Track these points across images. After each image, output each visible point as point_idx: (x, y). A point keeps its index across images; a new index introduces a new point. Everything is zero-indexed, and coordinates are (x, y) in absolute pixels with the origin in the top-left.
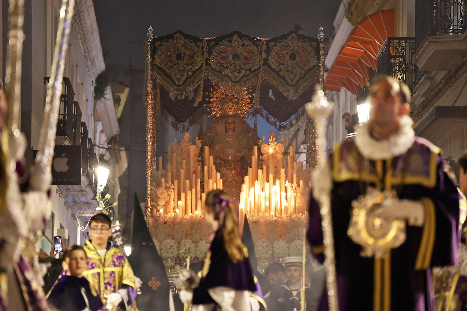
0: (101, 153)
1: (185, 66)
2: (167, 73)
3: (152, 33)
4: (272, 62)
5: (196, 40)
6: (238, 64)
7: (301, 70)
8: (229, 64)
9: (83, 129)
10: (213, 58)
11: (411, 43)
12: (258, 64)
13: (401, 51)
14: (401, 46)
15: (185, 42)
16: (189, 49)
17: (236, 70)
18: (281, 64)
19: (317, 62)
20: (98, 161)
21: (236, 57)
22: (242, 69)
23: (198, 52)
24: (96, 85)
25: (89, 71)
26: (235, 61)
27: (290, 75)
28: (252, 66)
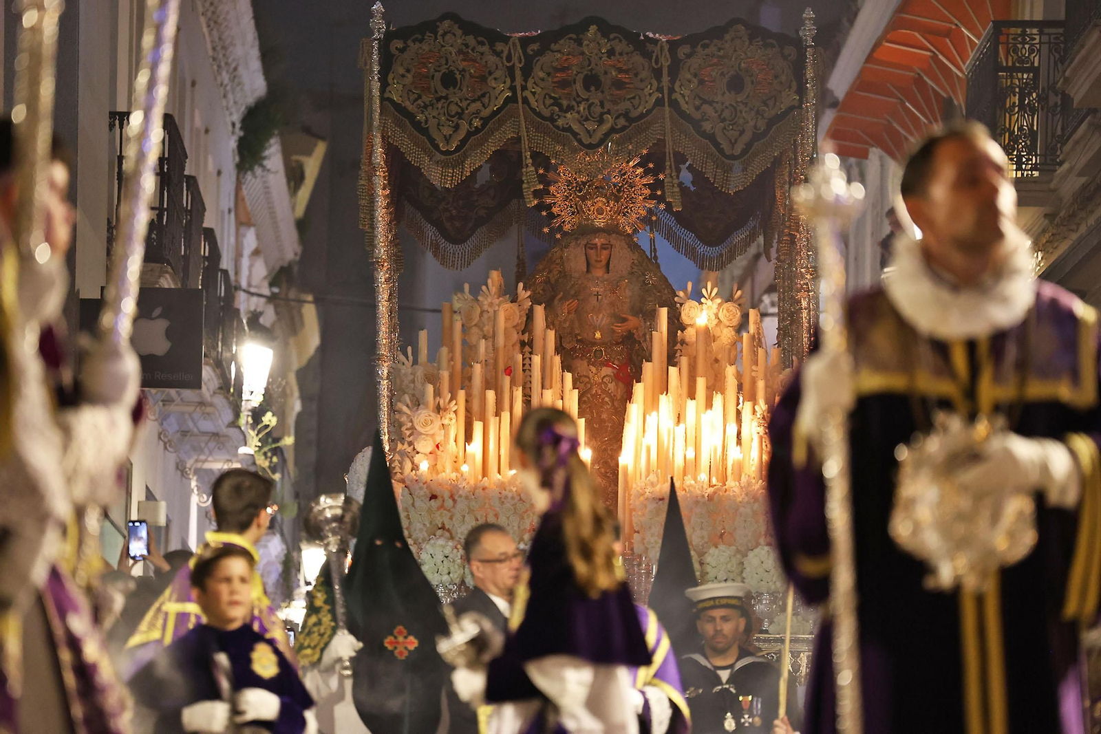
0: (252, 309)
1: (464, 104)
2: (419, 122)
3: (383, 18)
4: (683, 96)
5: (493, 37)
6: (597, 102)
7: (757, 118)
8: (575, 99)
9: (207, 247)
10: (535, 83)
11: (1055, 36)
12: (647, 102)
13: (1027, 55)
14: (1027, 43)
15: (464, 42)
16: (475, 61)
17: (593, 114)
18: (705, 102)
19: (798, 98)
20: (246, 328)
21: (592, 81)
22: (606, 113)
23: (497, 68)
24: (242, 134)
25: (225, 96)
26: (589, 94)
27: (728, 131)
28: (634, 106)
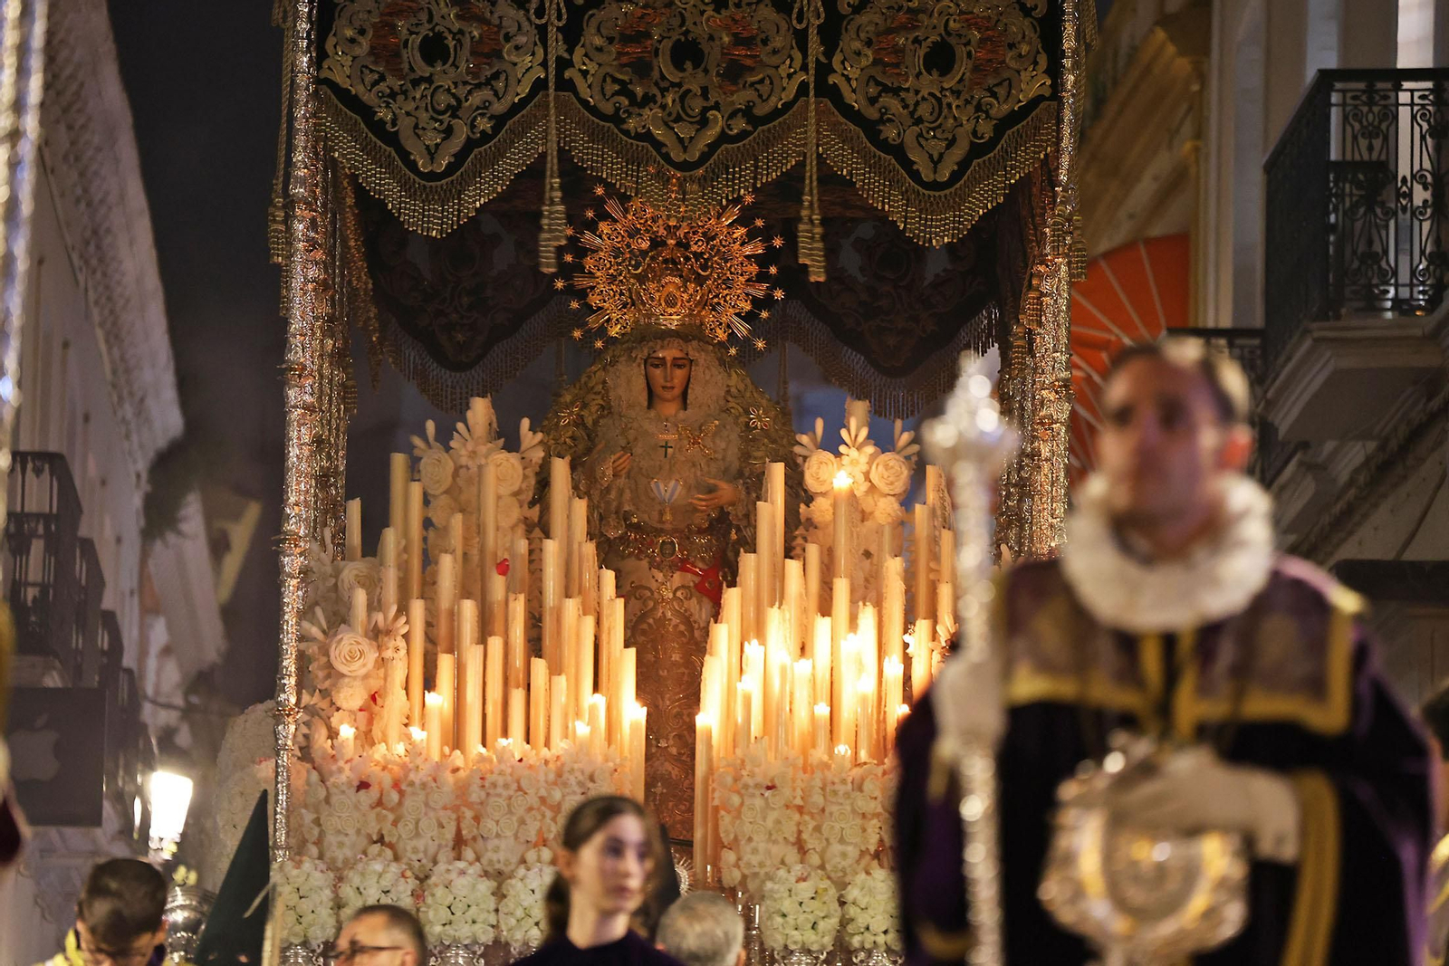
1: (462, 91)
2: (382, 122)
4: (848, 79)
6: (696, 89)
7: (978, 118)
8: (656, 84)
10: (586, 55)
12: (784, 89)
17: (690, 112)
18: (886, 89)
19: (1049, 82)
21: (687, 53)
22: (712, 108)
23: (520, 28)
26: (681, 75)
27: (927, 140)
28: (760, 96)
